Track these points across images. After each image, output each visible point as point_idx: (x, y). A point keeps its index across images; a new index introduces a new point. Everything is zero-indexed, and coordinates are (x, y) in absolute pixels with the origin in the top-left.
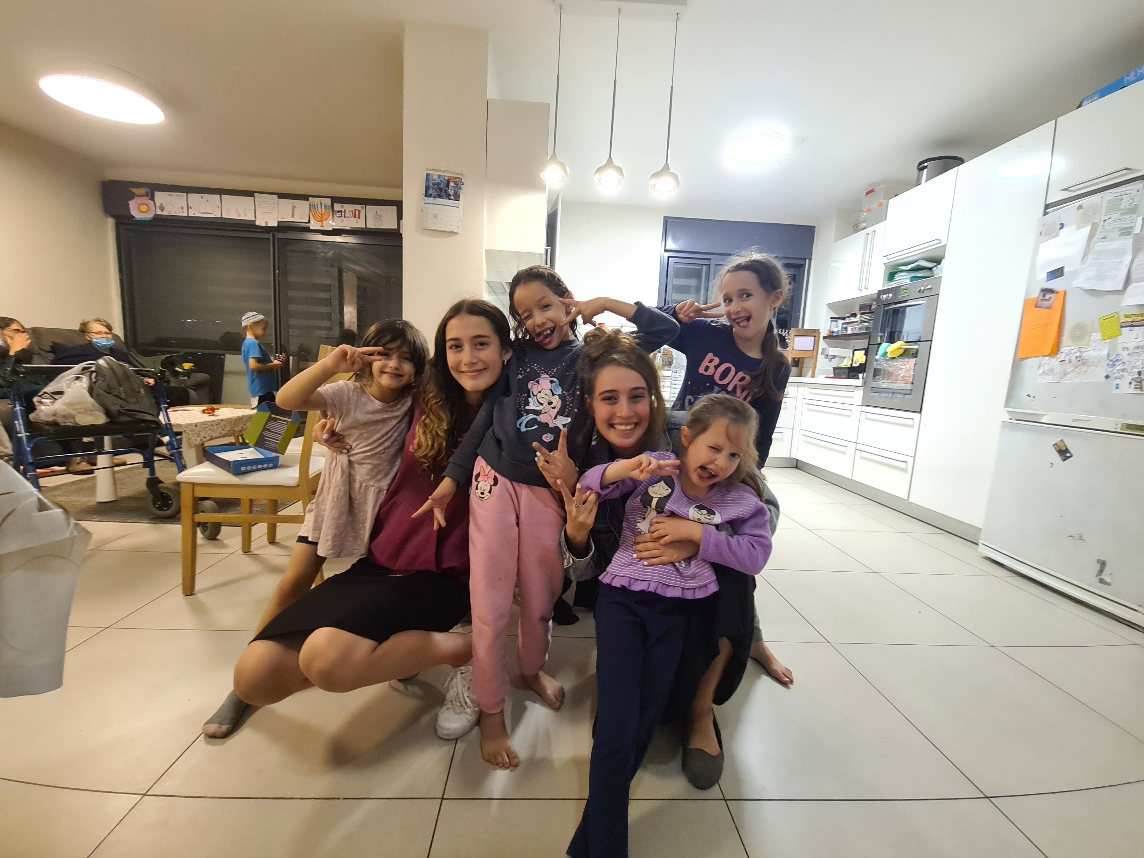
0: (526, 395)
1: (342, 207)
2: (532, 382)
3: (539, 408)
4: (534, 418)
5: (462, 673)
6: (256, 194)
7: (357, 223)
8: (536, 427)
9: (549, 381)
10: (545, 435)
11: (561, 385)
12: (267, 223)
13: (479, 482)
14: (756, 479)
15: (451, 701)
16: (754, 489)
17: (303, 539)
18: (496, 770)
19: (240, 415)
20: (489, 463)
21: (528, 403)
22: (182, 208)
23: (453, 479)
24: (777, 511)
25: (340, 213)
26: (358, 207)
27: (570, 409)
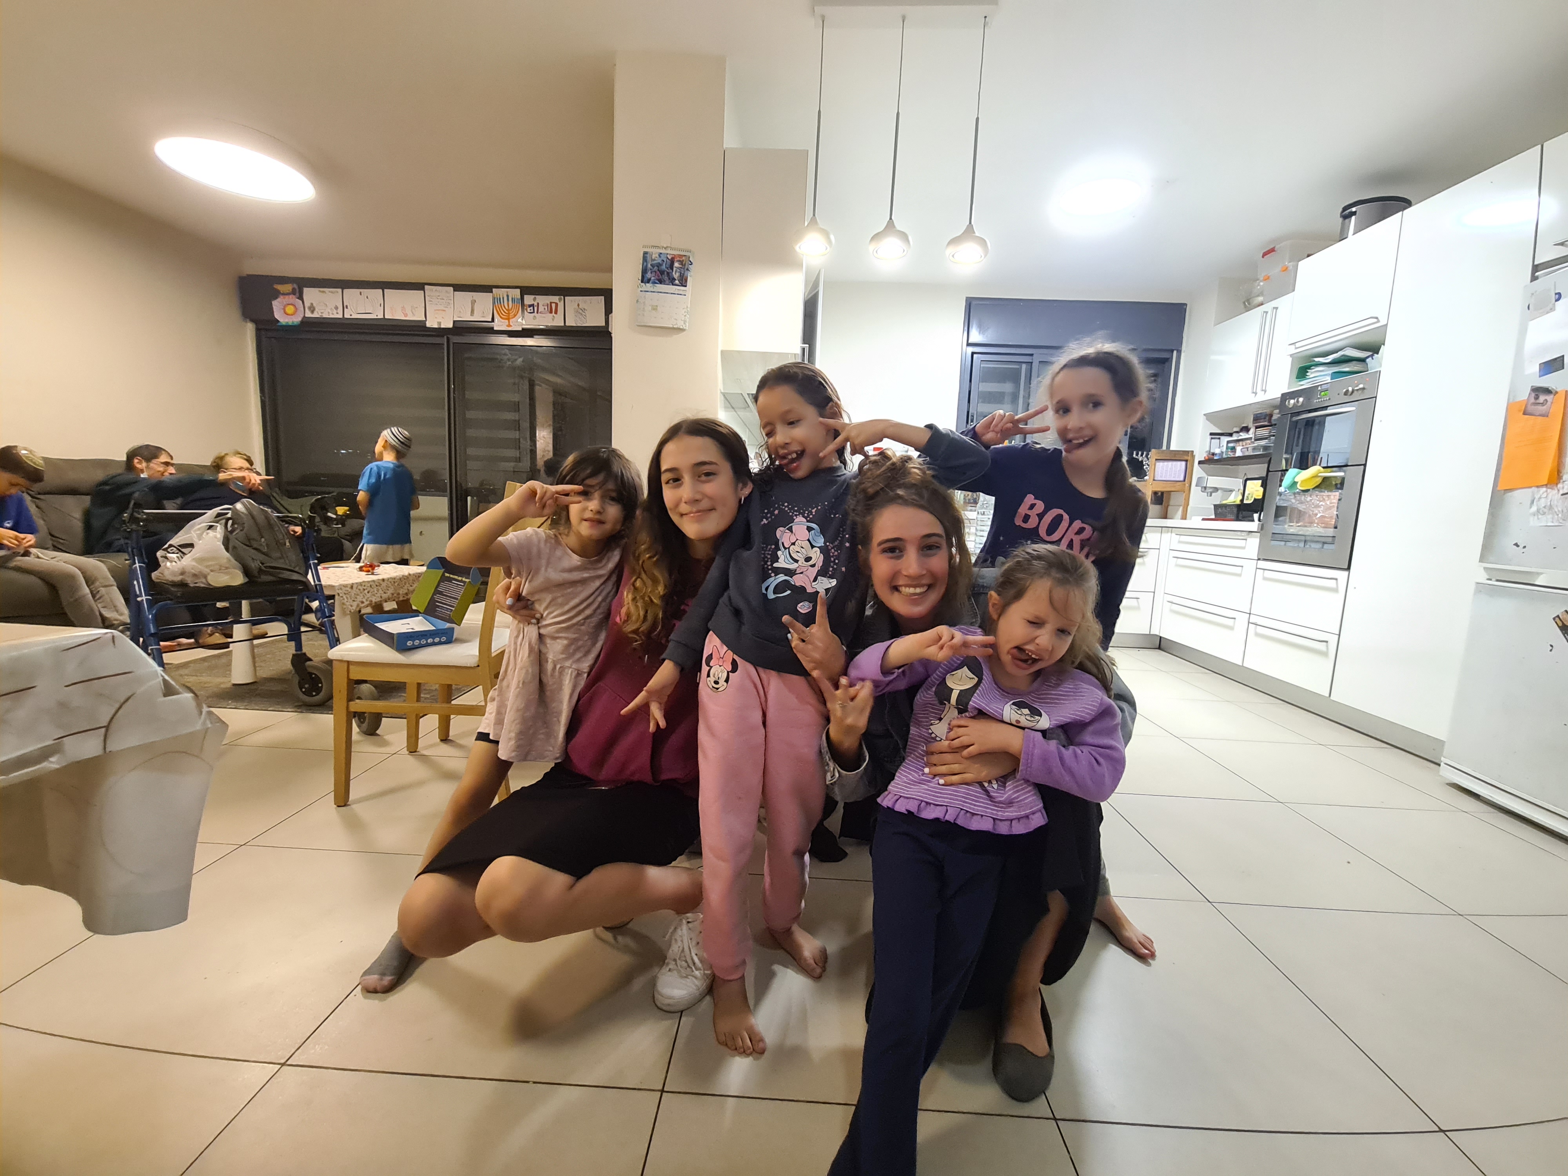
0: (773, 547)
1: (535, 299)
2: (781, 529)
3: (793, 566)
4: (785, 580)
5: (688, 922)
6: (426, 287)
7: (553, 320)
8: (789, 592)
9: (806, 527)
10: (801, 604)
11: (823, 532)
12: (440, 323)
13: (711, 667)
14: (1101, 664)
15: (675, 960)
16: (1097, 678)
17: (483, 737)
18: (734, 1056)
19: (406, 574)
20: (724, 641)
21: (776, 559)
22: (336, 308)
23: (676, 663)
24: (1132, 711)
25: (532, 308)
26: (555, 299)
27: (835, 567)
